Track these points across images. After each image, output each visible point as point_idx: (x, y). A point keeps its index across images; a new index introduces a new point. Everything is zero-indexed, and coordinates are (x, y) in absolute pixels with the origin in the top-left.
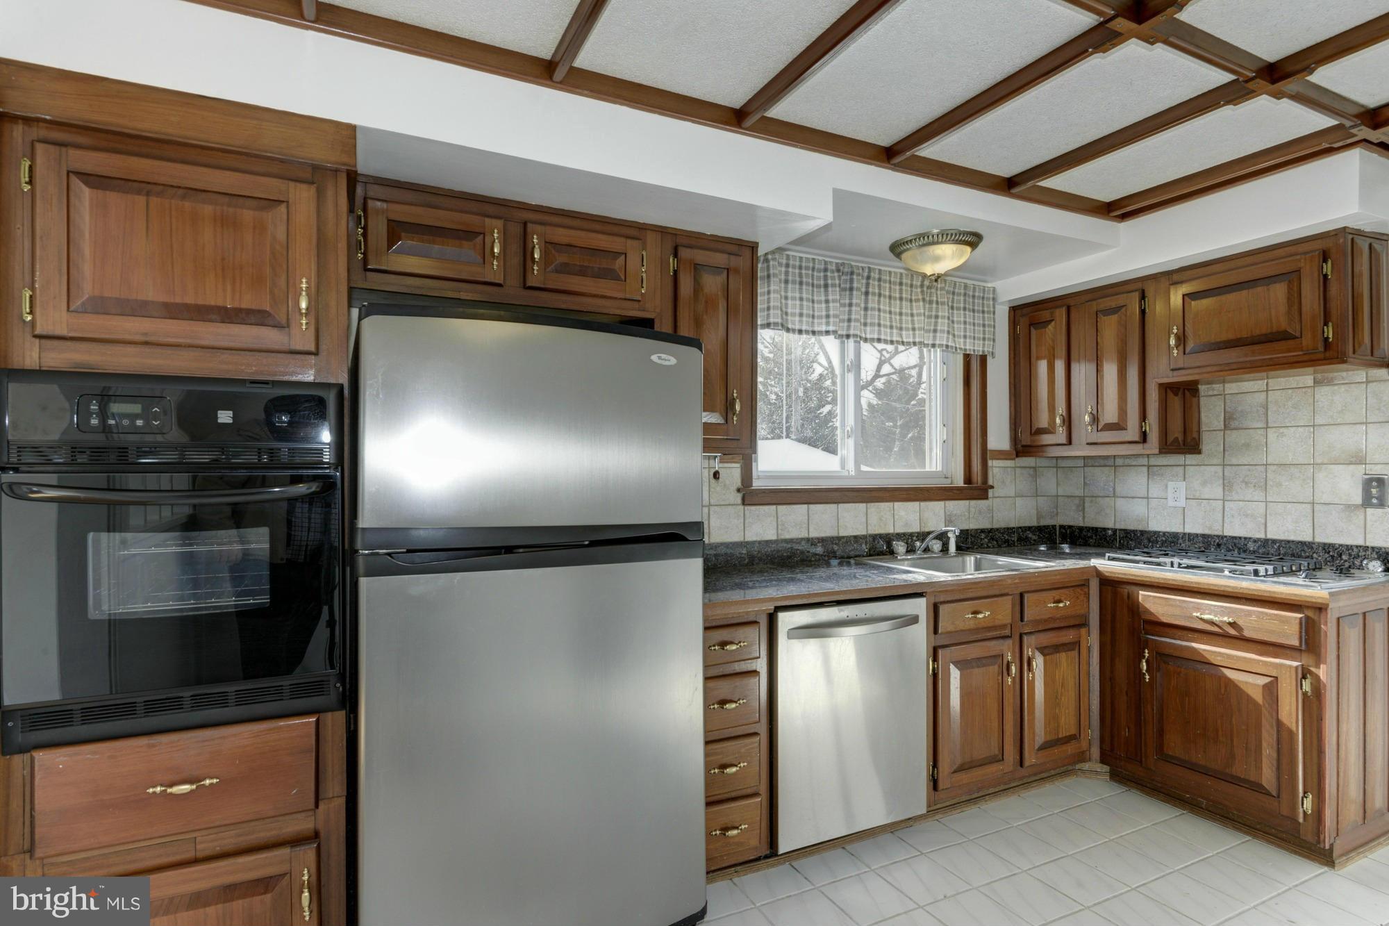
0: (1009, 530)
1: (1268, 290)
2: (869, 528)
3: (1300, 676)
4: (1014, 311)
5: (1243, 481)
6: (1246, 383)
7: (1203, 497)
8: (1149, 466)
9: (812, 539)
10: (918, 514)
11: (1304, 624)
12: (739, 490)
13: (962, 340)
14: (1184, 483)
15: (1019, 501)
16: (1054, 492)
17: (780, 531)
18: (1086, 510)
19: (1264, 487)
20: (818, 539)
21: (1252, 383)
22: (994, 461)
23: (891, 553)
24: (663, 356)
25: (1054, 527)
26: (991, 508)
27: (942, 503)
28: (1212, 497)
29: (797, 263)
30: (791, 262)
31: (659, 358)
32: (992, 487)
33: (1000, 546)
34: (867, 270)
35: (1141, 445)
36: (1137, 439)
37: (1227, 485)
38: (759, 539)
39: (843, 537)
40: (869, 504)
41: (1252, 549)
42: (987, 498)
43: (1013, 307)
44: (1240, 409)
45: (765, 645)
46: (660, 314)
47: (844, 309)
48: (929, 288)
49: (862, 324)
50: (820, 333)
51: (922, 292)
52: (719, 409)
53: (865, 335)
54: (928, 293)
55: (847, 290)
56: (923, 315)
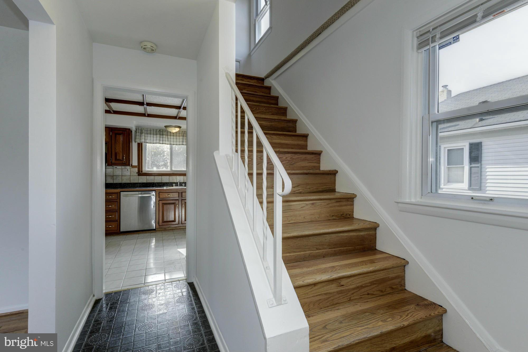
2: (170, 181)
12: (137, 173)
17: (147, 181)
23: (172, 186)
45: (119, 197)
46: (108, 142)
47: (161, 138)
48: (184, 133)
49: (166, 141)
50: (155, 143)
51: (182, 134)
52: (121, 158)
53: (167, 143)
54: (184, 134)
55: (162, 134)
56: (182, 139)
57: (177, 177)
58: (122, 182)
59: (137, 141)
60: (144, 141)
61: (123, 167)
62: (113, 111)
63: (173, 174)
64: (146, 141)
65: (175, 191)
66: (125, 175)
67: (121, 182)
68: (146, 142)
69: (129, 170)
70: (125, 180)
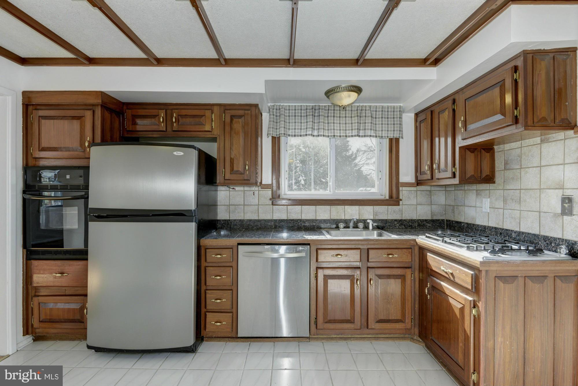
0: (412, 221)
1: (493, 92)
2: (331, 216)
3: (472, 306)
4: (417, 115)
5: (511, 199)
6: (512, 144)
7: (495, 207)
8: (477, 190)
9: (303, 220)
10: (358, 211)
11: (474, 278)
12: (270, 199)
13: (380, 132)
14: (489, 199)
15: (419, 207)
16: (444, 203)
17: (288, 216)
18: (455, 212)
19: (519, 202)
20: (306, 220)
21: (515, 143)
22: (403, 188)
23: (337, 228)
24: (178, 152)
25: (443, 220)
26: (401, 210)
27: (372, 207)
28: (499, 207)
29: (294, 108)
30: (291, 108)
31: (177, 153)
32: (401, 200)
33: (406, 228)
34: (327, 107)
35: (453, 179)
36: (451, 176)
37: (505, 201)
38: (279, 219)
39: (318, 220)
40: (331, 206)
41: (514, 237)
42: (399, 205)
43: (416, 113)
44: (510, 158)
45: (235, 257)
46: (219, 135)
47: (316, 124)
48: (362, 110)
49: (326, 130)
50: (304, 135)
51: (357, 113)
52: (241, 169)
53: (327, 135)
54: (361, 113)
55: (317, 116)
56: (358, 123)
57: (346, 207)
58: (245, 219)
59: (272, 133)
60: (283, 132)
61: (246, 188)
62: (226, 60)
63: (337, 202)
64: (287, 131)
65: (353, 247)
66: (249, 204)
67: (242, 218)
68: (287, 135)
69: (256, 193)
70: (250, 215)
